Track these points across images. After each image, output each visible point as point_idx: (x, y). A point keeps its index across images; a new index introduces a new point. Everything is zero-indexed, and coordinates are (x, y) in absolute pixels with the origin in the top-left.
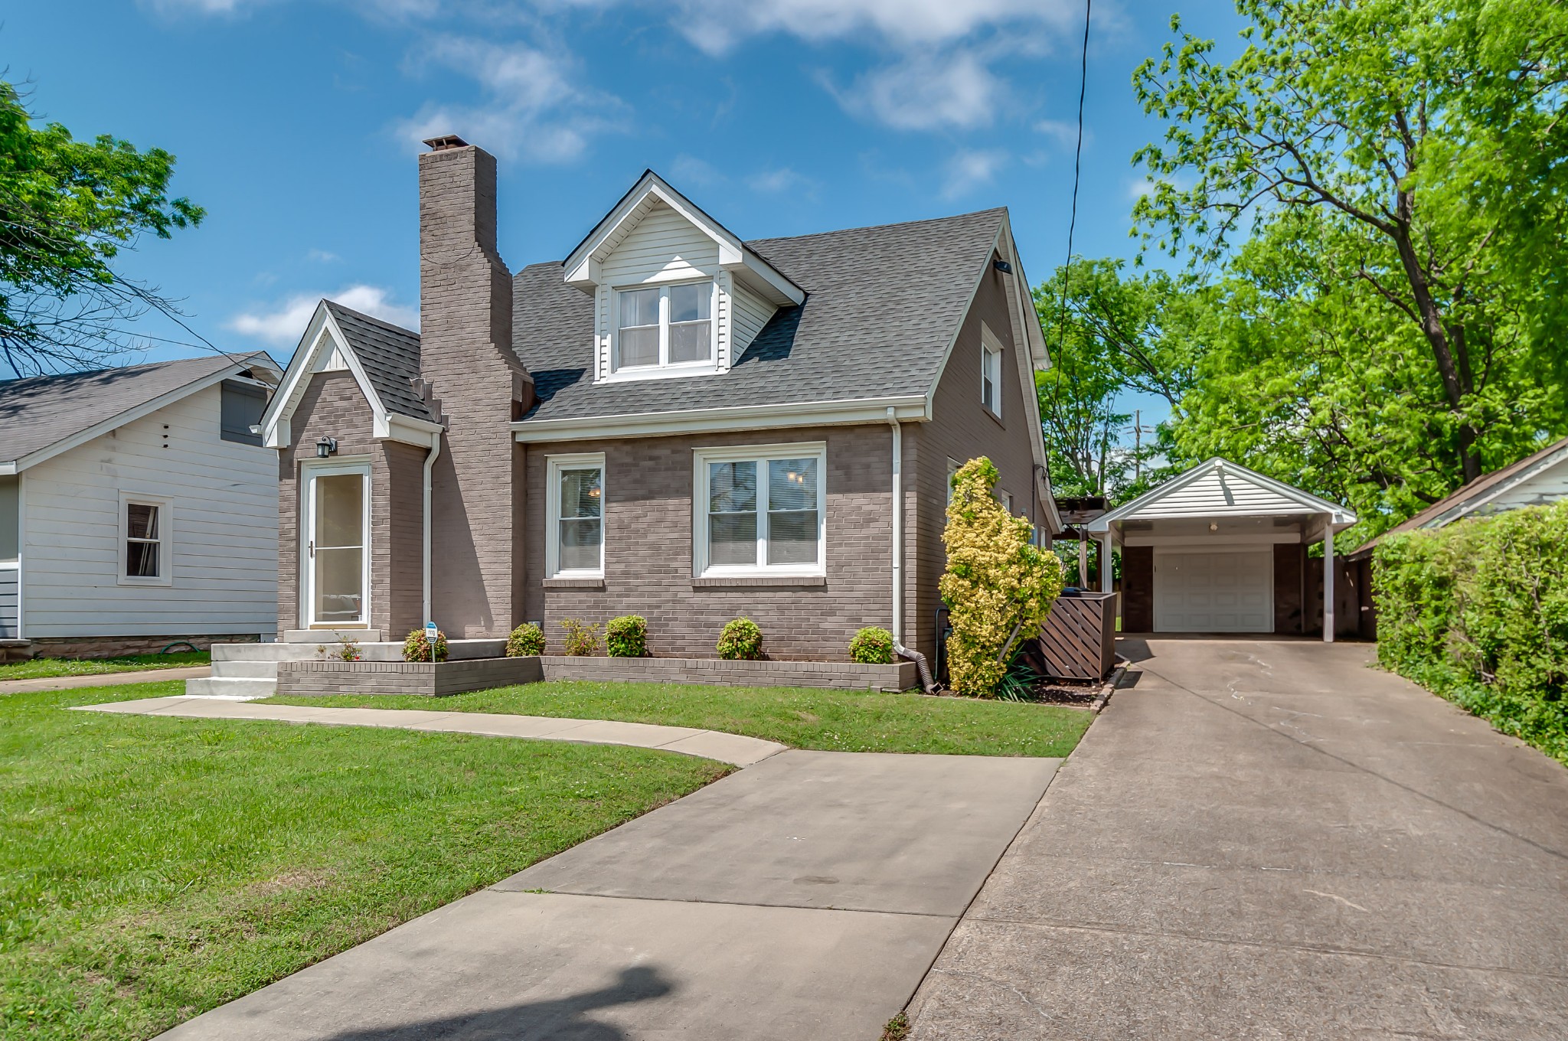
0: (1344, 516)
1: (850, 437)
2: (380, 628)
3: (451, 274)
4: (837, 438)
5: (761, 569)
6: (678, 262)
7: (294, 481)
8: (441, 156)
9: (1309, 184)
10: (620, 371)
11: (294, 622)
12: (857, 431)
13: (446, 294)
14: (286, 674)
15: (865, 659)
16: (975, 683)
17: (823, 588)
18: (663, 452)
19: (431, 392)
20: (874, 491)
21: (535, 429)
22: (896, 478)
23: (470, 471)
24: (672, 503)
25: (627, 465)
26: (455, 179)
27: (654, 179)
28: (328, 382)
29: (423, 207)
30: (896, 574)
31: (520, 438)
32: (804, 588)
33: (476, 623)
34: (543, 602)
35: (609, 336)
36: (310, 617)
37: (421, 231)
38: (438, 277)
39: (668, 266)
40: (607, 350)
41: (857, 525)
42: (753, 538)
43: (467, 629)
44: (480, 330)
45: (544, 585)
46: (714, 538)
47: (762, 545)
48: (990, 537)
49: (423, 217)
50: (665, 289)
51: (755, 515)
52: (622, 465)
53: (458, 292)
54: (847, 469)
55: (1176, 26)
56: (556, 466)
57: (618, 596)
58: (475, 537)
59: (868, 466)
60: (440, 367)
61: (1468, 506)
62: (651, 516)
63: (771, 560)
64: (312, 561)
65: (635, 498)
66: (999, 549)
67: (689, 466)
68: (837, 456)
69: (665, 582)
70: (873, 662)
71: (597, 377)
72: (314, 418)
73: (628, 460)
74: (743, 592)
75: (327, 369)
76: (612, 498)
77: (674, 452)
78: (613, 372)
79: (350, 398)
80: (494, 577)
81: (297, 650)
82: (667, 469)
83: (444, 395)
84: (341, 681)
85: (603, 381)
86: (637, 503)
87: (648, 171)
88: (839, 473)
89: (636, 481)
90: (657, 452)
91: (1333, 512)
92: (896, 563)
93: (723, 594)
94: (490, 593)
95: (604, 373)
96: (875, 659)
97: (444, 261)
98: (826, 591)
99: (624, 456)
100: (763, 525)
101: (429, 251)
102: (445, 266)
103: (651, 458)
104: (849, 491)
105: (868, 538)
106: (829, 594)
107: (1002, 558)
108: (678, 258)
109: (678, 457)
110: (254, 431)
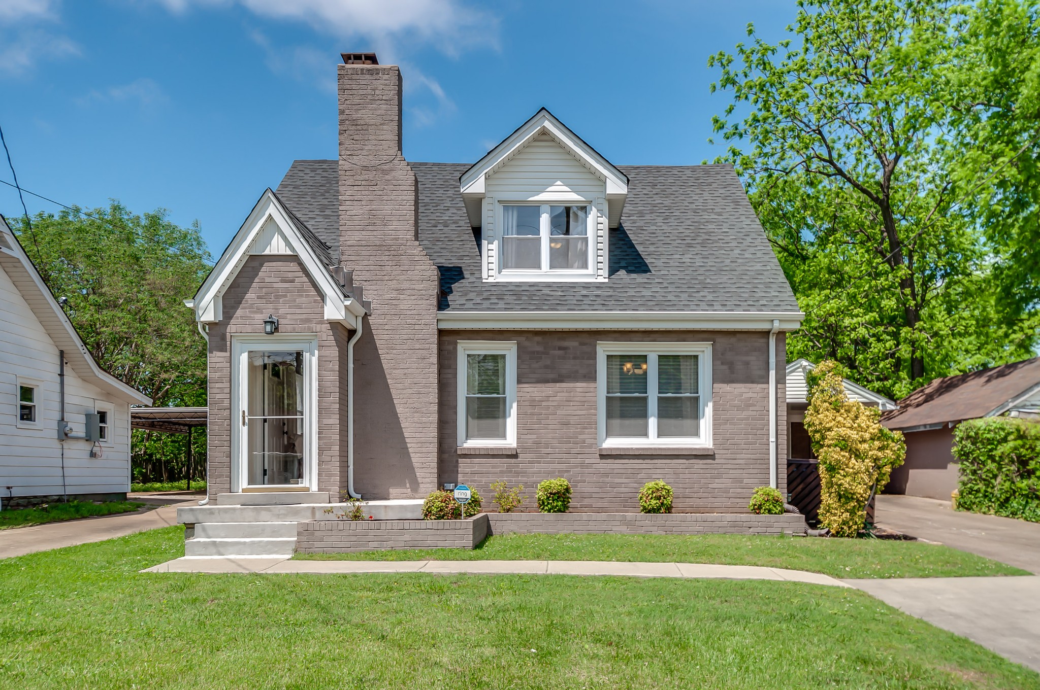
0: (887, 405)
1: (733, 340)
2: (329, 490)
3: (370, 175)
4: (722, 341)
5: (652, 440)
6: (559, 186)
7: (228, 354)
8: (362, 70)
9: (831, 162)
10: (504, 272)
11: (227, 486)
12: (738, 335)
13: (367, 193)
14: (305, 532)
15: (770, 511)
16: (850, 528)
17: (712, 457)
18: (572, 344)
19: (352, 280)
20: (753, 382)
21: (454, 318)
22: (772, 374)
23: (394, 351)
24: (580, 386)
25: (538, 352)
26: (377, 92)
27: (547, 116)
28: (266, 264)
29: (342, 112)
30: (772, 447)
31: (444, 326)
32: (696, 457)
33: (401, 485)
34: (457, 467)
35: (496, 242)
36: (243, 481)
37: (340, 134)
38: (358, 177)
39: (550, 189)
40: (494, 253)
41: (739, 408)
42: (644, 415)
43: (391, 490)
44: (403, 229)
45: (459, 452)
46: (609, 415)
47: (653, 422)
48: (854, 421)
49: (342, 122)
50: (547, 208)
51: (646, 399)
52: (533, 352)
53: (381, 193)
54: (731, 365)
55: (750, 32)
56: (465, 349)
57: (530, 462)
58: (399, 409)
59: (747, 363)
60: (362, 258)
61: (1012, 402)
62: (561, 396)
63: (660, 434)
64: (244, 431)
65: (546, 381)
66: (860, 429)
67: (593, 356)
68: (722, 354)
69: (575, 451)
70: (776, 513)
71: (485, 275)
72: (250, 296)
73: (539, 348)
74: (644, 459)
75: (267, 252)
76: (523, 380)
77: (582, 344)
78: (499, 273)
79: (293, 281)
80: (419, 445)
81: (282, 512)
82: (575, 358)
83: (365, 283)
84: (371, 538)
85: (491, 280)
86: (547, 385)
87: (543, 108)
88: (725, 367)
89: (546, 367)
90: (566, 344)
91: (880, 402)
92: (772, 439)
93: (626, 461)
94: (415, 459)
95: (491, 273)
96: (777, 511)
97: (365, 164)
98: (714, 459)
99: (534, 345)
100: (653, 405)
101: (349, 153)
102: (366, 168)
103: (560, 348)
104: (732, 382)
105: (747, 419)
106: (717, 461)
107: (867, 436)
108: (559, 183)
109: (585, 348)
110: (190, 305)
